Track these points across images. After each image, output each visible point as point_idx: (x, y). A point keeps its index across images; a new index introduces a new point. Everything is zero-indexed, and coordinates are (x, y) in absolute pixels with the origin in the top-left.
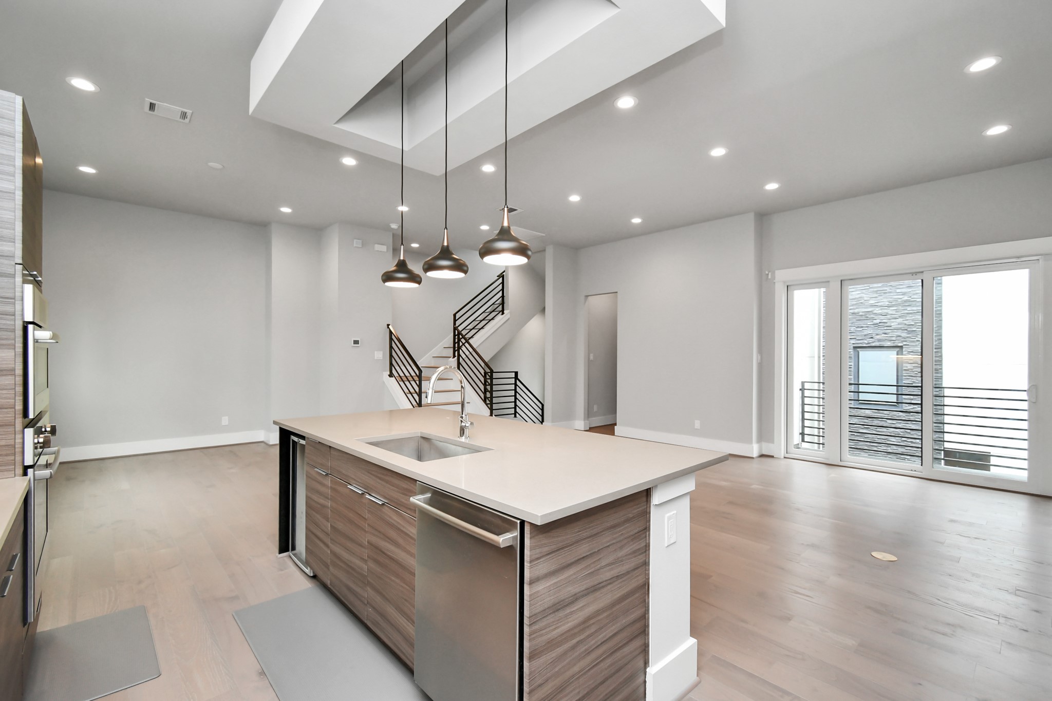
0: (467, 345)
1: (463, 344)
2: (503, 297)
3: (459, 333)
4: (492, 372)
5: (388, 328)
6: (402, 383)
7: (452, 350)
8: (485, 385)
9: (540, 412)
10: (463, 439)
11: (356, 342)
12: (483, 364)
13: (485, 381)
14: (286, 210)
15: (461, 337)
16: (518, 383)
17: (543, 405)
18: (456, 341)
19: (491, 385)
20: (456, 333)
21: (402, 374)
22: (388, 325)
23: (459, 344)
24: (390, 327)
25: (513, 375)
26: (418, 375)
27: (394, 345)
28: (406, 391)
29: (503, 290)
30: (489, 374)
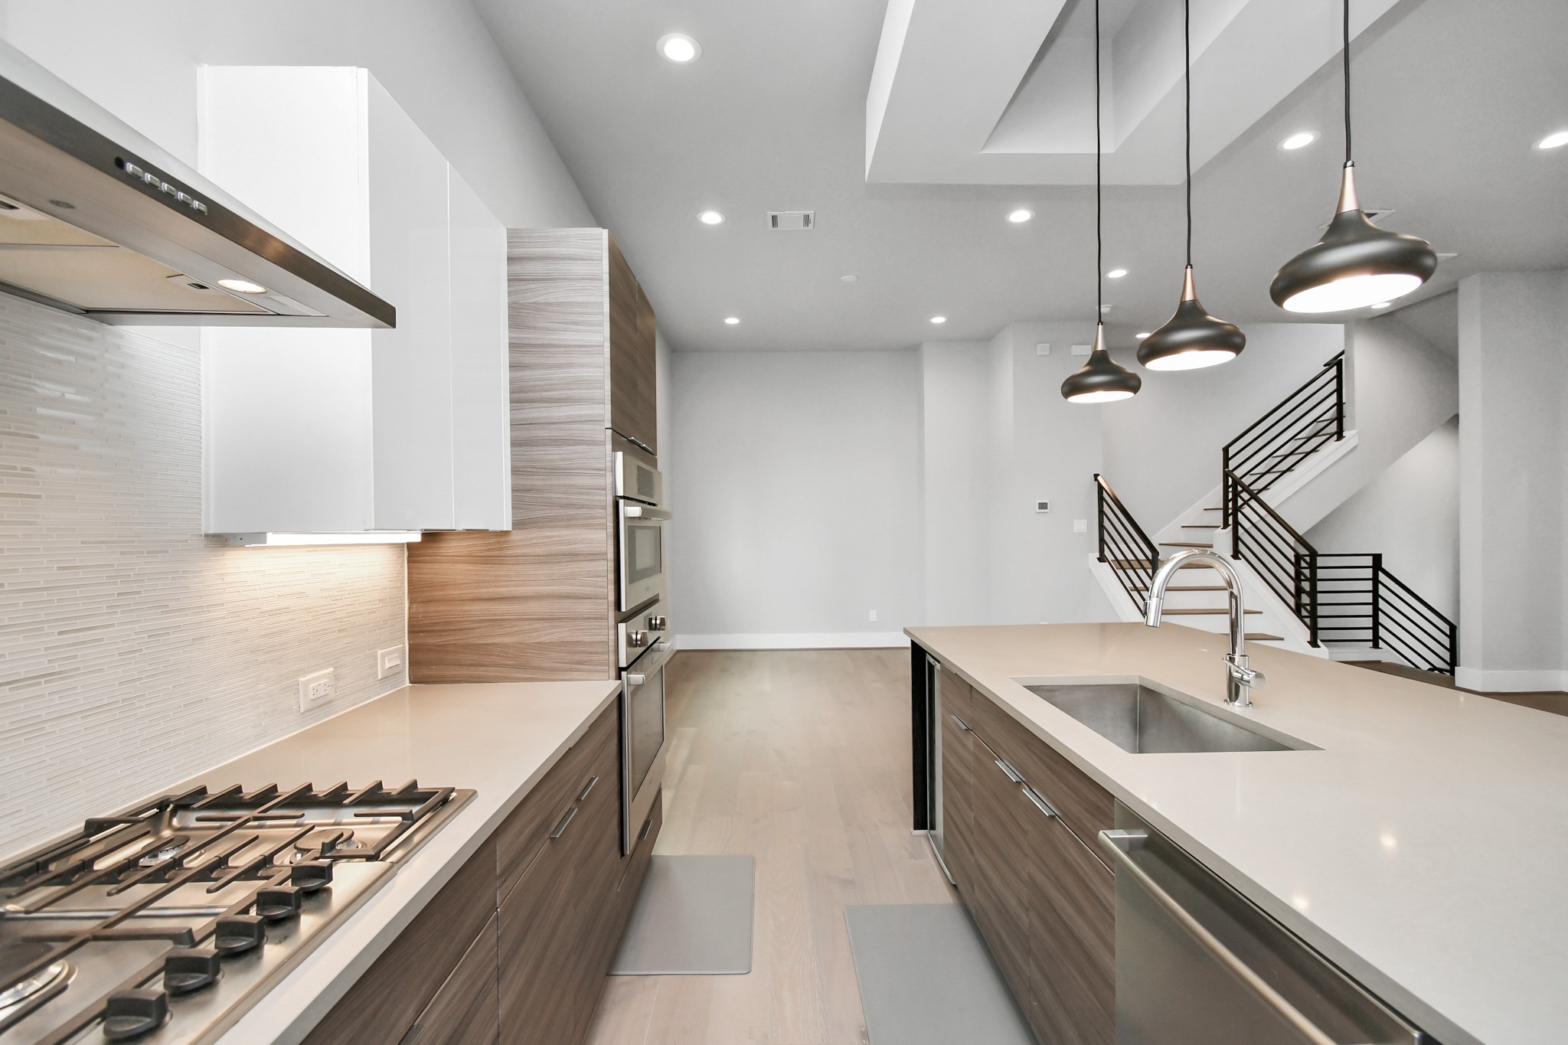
0: (1253, 503)
1: (1246, 502)
2: (1340, 404)
3: (1237, 482)
4: (1314, 555)
5: (1096, 480)
6: (1120, 572)
7: (1221, 513)
8: (1297, 579)
9: (1446, 642)
10: (1236, 708)
11: (1043, 506)
12: (1291, 540)
13: (1298, 573)
14: (938, 320)
15: (1240, 489)
16: (1382, 577)
17: (1453, 628)
18: (1230, 496)
19: (1313, 580)
20: (1230, 483)
21: (1120, 557)
22: (1096, 476)
23: (1235, 502)
24: (1099, 478)
25: (1369, 561)
26: (1150, 558)
27: (1106, 509)
28: (1129, 585)
29: (1339, 390)
30: (1308, 559)
